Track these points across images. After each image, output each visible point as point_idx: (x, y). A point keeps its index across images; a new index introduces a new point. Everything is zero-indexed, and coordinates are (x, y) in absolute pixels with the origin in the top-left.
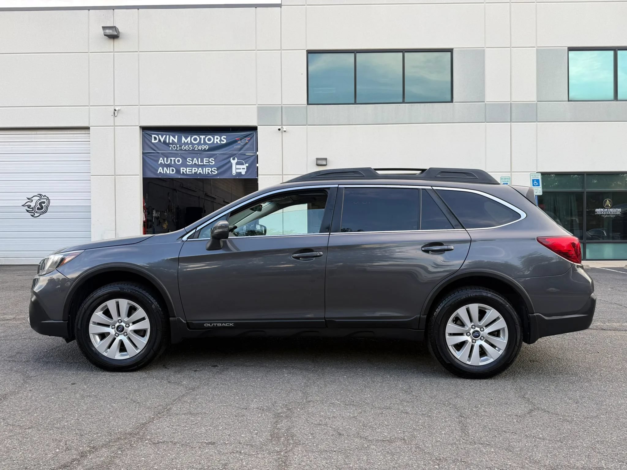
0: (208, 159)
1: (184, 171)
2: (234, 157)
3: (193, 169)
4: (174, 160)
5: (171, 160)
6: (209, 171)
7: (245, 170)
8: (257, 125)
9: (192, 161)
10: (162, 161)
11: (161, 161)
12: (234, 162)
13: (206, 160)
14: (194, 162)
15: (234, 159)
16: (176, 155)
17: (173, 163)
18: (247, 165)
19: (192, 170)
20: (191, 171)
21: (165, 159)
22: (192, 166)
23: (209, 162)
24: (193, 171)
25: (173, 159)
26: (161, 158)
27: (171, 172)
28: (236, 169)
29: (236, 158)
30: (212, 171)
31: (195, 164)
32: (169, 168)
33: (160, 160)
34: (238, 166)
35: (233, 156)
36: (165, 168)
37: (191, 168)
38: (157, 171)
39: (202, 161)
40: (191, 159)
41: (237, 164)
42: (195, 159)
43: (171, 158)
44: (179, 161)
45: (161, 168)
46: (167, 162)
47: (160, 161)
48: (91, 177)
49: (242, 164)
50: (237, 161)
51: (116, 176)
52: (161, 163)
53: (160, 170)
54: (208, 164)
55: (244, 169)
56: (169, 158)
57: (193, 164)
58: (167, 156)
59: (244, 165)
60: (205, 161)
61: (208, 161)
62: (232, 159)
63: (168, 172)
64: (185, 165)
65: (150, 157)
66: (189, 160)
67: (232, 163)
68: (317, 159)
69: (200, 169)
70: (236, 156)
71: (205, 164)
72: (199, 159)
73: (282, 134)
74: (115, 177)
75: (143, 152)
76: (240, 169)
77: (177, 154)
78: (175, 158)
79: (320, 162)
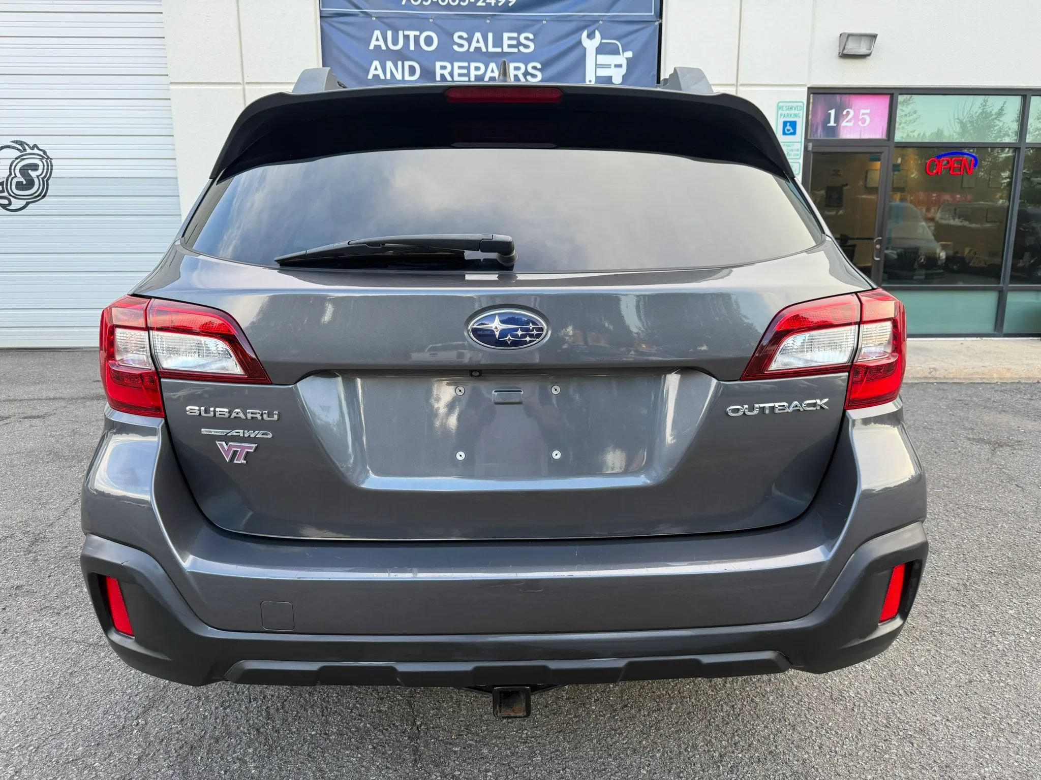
0: (515, 35)
1: (446, 73)
2: (592, 28)
3: (473, 65)
4: (417, 39)
5: (406, 38)
6: (520, 74)
7: (623, 70)
9: (469, 41)
10: (381, 43)
11: (376, 40)
12: (590, 45)
13: (510, 38)
14: (474, 45)
15: (591, 36)
16: (419, 23)
17: (412, 47)
18: (629, 54)
19: (468, 68)
20: (465, 71)
21: (389, 33)
22: (468, 57)
23: (519, 44)
24: (473, 73)
25: (412, 34)
26: (377, 33)
27: (407, 78)
28: (597, 66)
29: (597, 34)
30: (526, 74)
31: (478, 49)
32: (400, 63)
33: (374, 38)
34: (603, 59)
35: (589, 25)
36: (389, 64)
37: (466, 64)
38: (368, 72)
39: (498, 42)
40: (465, 35)
41: (601, 50)
42: (478, 35)
43: (406, 33)
44: (429, 41)
45: (376, 63)
46: (395, 42)
47: (373, 43)
48: (172, 87)
49: (615, 52)
50: (601, 43)
51: (247, 87)
52: (378, 47)
53: (375, 68)
54: (515, 50)
55: (620, 66)
56: (401, 33)
57: (472, 49)
58: (391, 25)
59: (618, 53)
60: (506, 42)
61: (514, 42)
62: (585, 34)
63: (399, 77)
64: (447, 53)
65: (342, 27)
66: (460, 37)
67: (585, 49)
68: (846, 37)
69: (493, 65)
70: (596, 25)
71: (506, 49)
72: (490, 35)
74: (244, 90)
75: (321, 11)
76: (608, 66)
77: (426, 18)
78: (417, 33)
79: (853, 47)
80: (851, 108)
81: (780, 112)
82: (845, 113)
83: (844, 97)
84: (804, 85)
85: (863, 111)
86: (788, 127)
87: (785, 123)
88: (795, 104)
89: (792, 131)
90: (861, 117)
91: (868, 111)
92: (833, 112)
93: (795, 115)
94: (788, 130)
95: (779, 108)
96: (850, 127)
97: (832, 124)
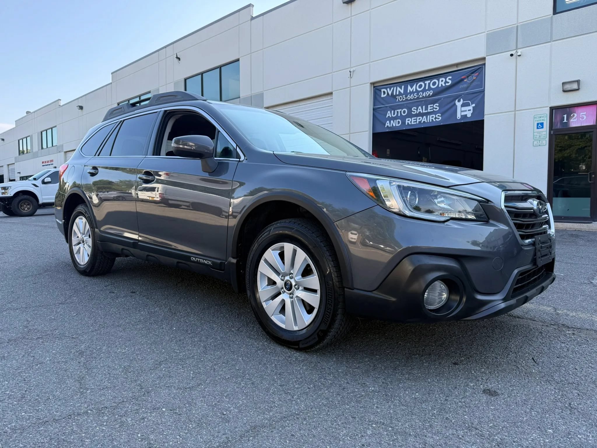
0: (432, 105)
1: (409, 122)
2: (459, 98)
3: (418, 118)
4: (401, 112)
5: (398, 112)
6: (433, 118)
7: (471, 111)
8: (485, 56)
9: (417, 110)
10: (390, 115)
11: (389, 114)
12: (459, 104)
13: (430, 107)
14: (418, 111)
15: (459, 101)
16: (401, 107)
17: (399, 115)
18: (474, 105)
19: (416, 119)
20: (415, 120)
21: (393, 112)
22: (417, 115)
23: (434, 108)
24: (418, 121)
25: (399, 111)
26: (389, 112)
27: (397, 125)
28: (461, 111)
29: (462, 100)
30: (436, 118)
31: (420, 112)
32: (395, 121)
33: (388, 113)
34: (464, 109)
35: (458, 97)
36: (392, 121)
37: (416, 118)
38: (385, 125)
39: (426, 109)
40: (415, 108)
41: (463, 106)
42: (420, 107)
43: (398, 110)
44: (404, 112)
45: (388, 122)
46: (394, 114)
47: (388, 115)
49: (469, 105)
50: (463, 103)
52: (389, 116)
53: (388, 124)
54: (432, 110)
55: (470, 110)
56: (396, 111)
57: (418, 113)
58: (393, 108)
59: (470, 106)
60: (429, 108)
61: (432, 108)
62: (457, 100)
63: (394, 125)
64: (410, 115)
65: (380, 112)
66: (414, 109)
67: (457, 106)
68: (564, 84)
69: (425, 117)
70: (461, 97)
71: (429, 111)
72: (424, 107)
73: (517, 60)
74: (350, 135)
75: (373, 108)
76: (466, 111)
77: (403, 104)
78: (401, 110)
79: (568, 87)
80: (575, 113)
81: (535, 120)
82: (572, 115)
83: (571, 108)
84: (548, 107)
85: (581, 114)
86: (539, 125)
87: (538, 124)
88: (543, 115)
89: (541, 127)
90: (581, 116)
91: (585, 113)
92: (565, 116)
93: (543, 120)
94: (539, 127)
95: (534, 118)
96: (575, 121)
97: (565, 121)
